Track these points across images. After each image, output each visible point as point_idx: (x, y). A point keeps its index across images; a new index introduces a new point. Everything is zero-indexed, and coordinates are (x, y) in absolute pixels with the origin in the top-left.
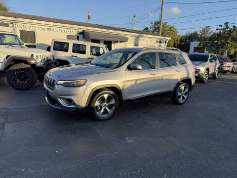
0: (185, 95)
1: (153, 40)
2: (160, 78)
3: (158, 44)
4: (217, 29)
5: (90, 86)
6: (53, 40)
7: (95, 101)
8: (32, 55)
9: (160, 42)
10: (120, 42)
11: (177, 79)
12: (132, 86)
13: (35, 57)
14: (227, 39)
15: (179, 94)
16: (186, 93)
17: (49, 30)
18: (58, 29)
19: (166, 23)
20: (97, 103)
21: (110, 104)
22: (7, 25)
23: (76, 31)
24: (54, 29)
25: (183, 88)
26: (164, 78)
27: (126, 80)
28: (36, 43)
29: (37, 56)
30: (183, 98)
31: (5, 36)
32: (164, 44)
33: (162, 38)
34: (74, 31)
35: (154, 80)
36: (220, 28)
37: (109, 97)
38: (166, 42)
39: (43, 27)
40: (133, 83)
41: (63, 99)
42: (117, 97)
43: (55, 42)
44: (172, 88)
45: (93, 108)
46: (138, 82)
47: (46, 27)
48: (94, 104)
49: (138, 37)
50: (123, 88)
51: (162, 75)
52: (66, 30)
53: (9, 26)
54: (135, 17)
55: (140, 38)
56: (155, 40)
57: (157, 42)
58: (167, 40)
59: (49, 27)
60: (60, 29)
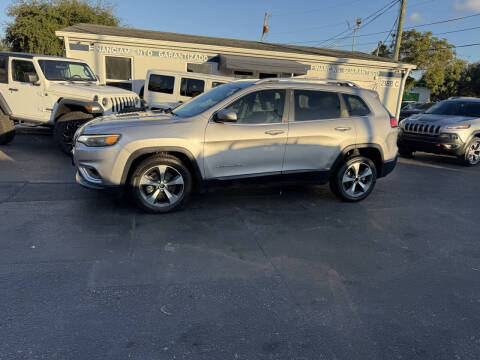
1: (371, 70)
2: (292, 141)
3: (385, 79)
5: (126, 147)
6: (148, 72)
7: (140, 176)
8: (96, 98)
9: (390, 75)
10: (295, 75)
11: (339, 147)
12: (221, 153)
13: (100, 102)
15: (346, 179)
16: (368, 178)
17: (155, 54)
18: (170, 52)
19: (429, 33)
20: (144, 180)
21: (171, 183)
22: (85, 48)
23: (206, 55)
24: (164, 53)
25: (357, 166)
26: (301, 142)
27: (207, 140)
28: (131, 78)
29: (104, 100)
30: (359, 188)
32: (399, 80)
33: (395, 65)
34: (201, 55)
35: (276, 145)
37: (168, 171)
38: (403, 75)
40: (223, 148)
43: (152, 75)
44: (325, 164)
45: (137, 187)
46: (237, 147)
47: (150, 50)
48: (138, 181)
49: (336, 64)
51: (296, 135)
52: (185, 54)
54: (358, 23)
55: (341, 67)
56: (378, 71)
57: (381, 74)
58: (406, 69)
59: (155, 50)
60: (176, 52)
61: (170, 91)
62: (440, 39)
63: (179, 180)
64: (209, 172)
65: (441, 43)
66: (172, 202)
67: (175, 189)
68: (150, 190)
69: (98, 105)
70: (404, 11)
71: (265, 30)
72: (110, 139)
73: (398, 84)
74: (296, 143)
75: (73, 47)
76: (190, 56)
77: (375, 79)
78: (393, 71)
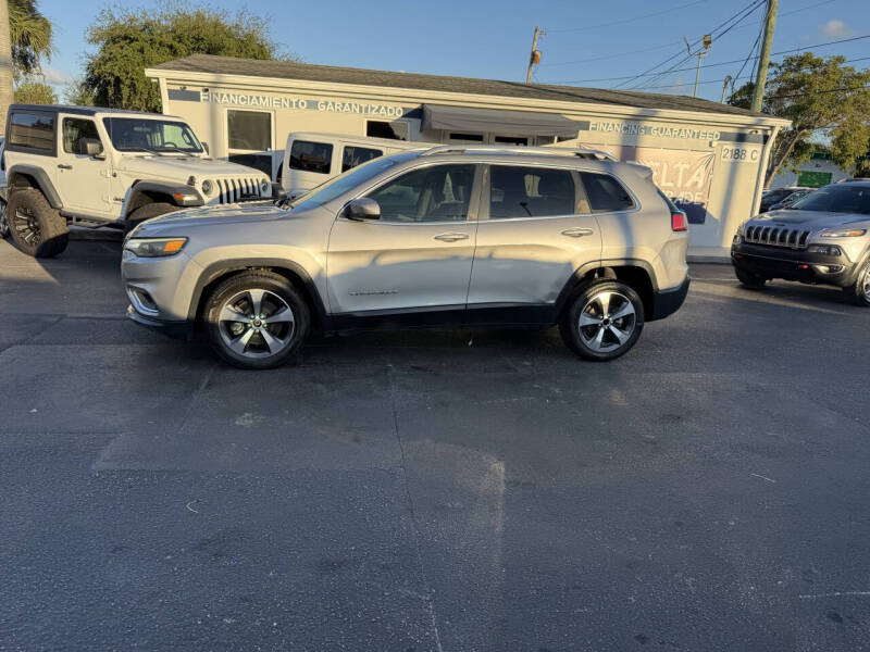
1: (704, 129)
2: (483, 253)
3: (730, 146)
5: (195, 257)
6: (290, 135)
7: (219, 305)
8: (192, 180)
9: (741, 138)
10: (560, 140)
11: (569, 264)
13: (199, 187)
15: (585, 320)
16: (627, 319)
17: (313, 105)
18: (338, 101)
19: (840, 60)
20: (226, 312)
21: (274, 319)
22: (194, 97)
23: (400, 107)
24: (326, 104)
25: (604, 298)
26: (500, 254)
27: (332, 249)
28: (273, 148)
29: (206, 183)
31: (165, 126)
32: (758, 147)
33: (751, 120)
34: (390, 106)
37: (267, 299)
38: (766, 139)
39: (294, 99)
40: (363, 261)
41: (139, 291)
42: (300, 301)
43: (296, 142)
44: (545, 292)
45: (214, 326)
46: (385, 260)
47: (303, 99)
48: (216, 315)
49: (637, 118)
50: (319, 275)
51: (490, 243)
52: (364, 104)
53: (198, 100)
55: (645, 124)
56: (717, 131)
57: (724, 137)
58: (772, 128)
59: (314, 98)
60: (347, 101)
61: (326, 169)
62: (858, 70)
63: (287, 315)
64: (338, 302)
65: (861, 78)
66: (274, 352)
67: (280, 330)
68: (239, 329)
69: (195, 192)
70: (773, 20)
72: (173, 244)
73: (757, 155)
74: (490, 257)
75: (173, 95)
76: (372, 109)
77: (710, 145)
78: (748, 131)
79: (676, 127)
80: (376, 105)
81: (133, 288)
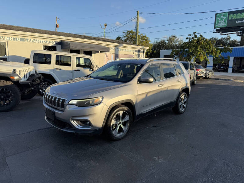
0: (184, 104)
1: (132, 49)
2: (166, 89)
3: (137, 53)
4: (187, 38)
9: (139, 52)
12: (143, 99)
13: (17, 73)
14: (196, 47)
15: (181, 103)
17: (22, 40)
18: (32, 39)
20: (113, 122)
21: (124, 121)
23: (54, 41)
24: (28, 39)
25: (183, 97)
28: (7, 55)
29: (20, 71)
30: (184, 107)
32: (142, 54)
33: (141, 47)
34: (51, 41)
35: (161, 91)
36: (189, 37)
38: (144, 52)
39: (15, 37)
42: (131, 113)
43: (35, 54)
44: (174, 99)
45: (110, 127)
47: (19, 37)
48: (110, 123)
49: (118, 46)
50: (136, 103)
51: (167, 86)
52: (41, 40)
54: (106, 26)
55: (120, 48)
56: (134, 50)
57: (136, 51)
58: (145, 49)
60: (35, 39)
61: (49, 63)
62: (144, 35)
63: (127, 118)
64: (139, 111)
65: (143, 37)
66: (125, 131)
69: (17, 75)
71: (57, 26)
73: (142, 56)
74: (167, 90)
76: (44, 42)
77: (133, 53)
78: (140, 50)
79: (126, 49)
80: (46, 40)
81: (73, 120)
